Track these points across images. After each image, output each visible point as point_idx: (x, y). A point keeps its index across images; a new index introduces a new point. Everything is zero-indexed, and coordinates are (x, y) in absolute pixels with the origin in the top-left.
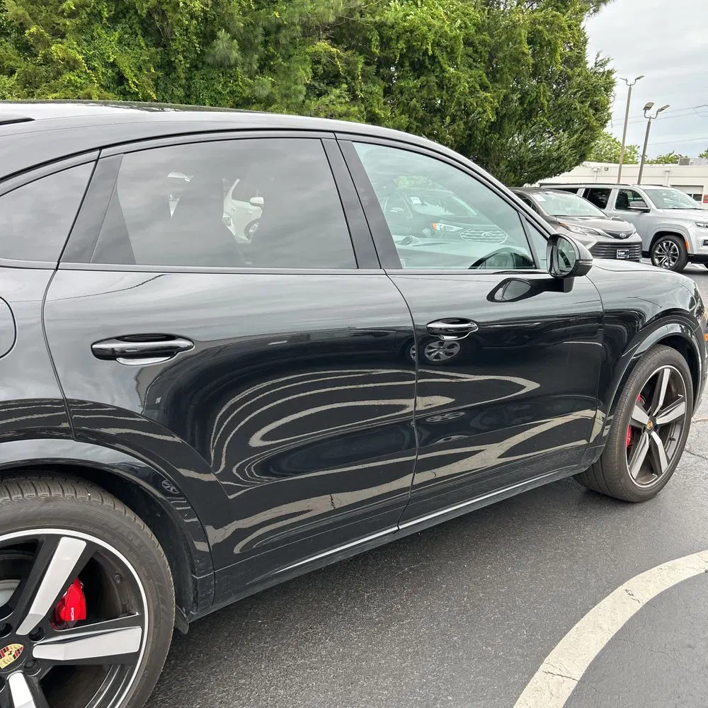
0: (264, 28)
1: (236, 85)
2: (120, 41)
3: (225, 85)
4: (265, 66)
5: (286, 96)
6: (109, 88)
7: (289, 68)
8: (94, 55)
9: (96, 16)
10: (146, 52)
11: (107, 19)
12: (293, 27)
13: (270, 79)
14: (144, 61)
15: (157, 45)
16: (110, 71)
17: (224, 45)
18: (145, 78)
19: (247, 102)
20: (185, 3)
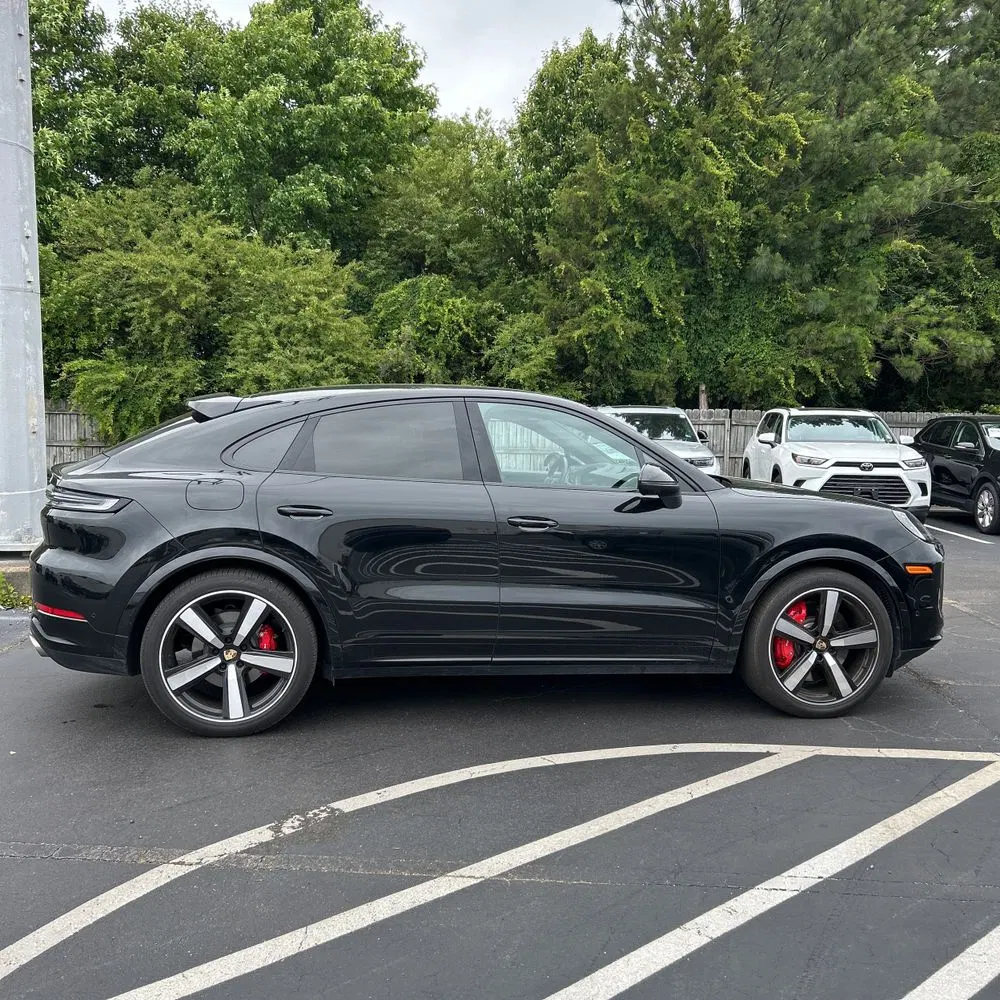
0: (824, 232)
1: (785, 302)
2: (650, 266)
3: (769, 302)
4: (823, 275)
5: (849, 308)
6: (635, 316)
7: (857, 273)
8: (621, 284)
9: (629, 242)
10: (676, 273)
11: (640, 243)
12: (861, 227)
13: (830, 289)
14: (675, 284)
15: (692, 264)
16: (637, 298)
17: (765, 261)
18: (673, 303)
19: (799, 320)
20: (721, 221)
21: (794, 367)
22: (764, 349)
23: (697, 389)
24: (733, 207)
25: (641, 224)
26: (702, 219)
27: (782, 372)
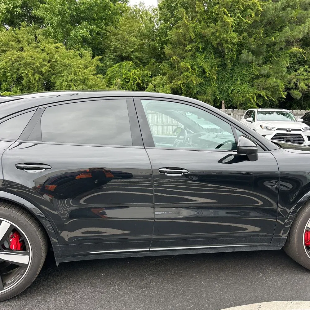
0: (267, 45)
1: (253, 70)
2: (205, 58)
3: (247, 71)
4: (267, 61)
5: (277, 73)
6: (200, 76)
7: (278, 60)
8: (195, 64)
9: (197, 49)
10: (215, 61)
11: (202, 49)
12: (281, 43)
13: (269, 66)
14: (214, 64)
15: (220, 57)
16: (200, 69)
17: (246, 55)
18: (213, 71)
19: (258, 77)
20: (230, 40)
21: (256, 94)
22: (245, 88)
23: (221, 102)
24: (235, 35)
25: (202, 42)
26: (223, 39)
27: (252, 96)
